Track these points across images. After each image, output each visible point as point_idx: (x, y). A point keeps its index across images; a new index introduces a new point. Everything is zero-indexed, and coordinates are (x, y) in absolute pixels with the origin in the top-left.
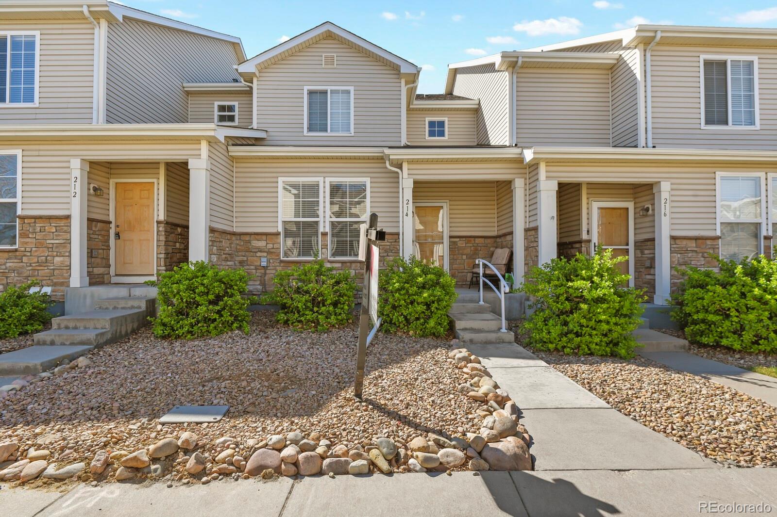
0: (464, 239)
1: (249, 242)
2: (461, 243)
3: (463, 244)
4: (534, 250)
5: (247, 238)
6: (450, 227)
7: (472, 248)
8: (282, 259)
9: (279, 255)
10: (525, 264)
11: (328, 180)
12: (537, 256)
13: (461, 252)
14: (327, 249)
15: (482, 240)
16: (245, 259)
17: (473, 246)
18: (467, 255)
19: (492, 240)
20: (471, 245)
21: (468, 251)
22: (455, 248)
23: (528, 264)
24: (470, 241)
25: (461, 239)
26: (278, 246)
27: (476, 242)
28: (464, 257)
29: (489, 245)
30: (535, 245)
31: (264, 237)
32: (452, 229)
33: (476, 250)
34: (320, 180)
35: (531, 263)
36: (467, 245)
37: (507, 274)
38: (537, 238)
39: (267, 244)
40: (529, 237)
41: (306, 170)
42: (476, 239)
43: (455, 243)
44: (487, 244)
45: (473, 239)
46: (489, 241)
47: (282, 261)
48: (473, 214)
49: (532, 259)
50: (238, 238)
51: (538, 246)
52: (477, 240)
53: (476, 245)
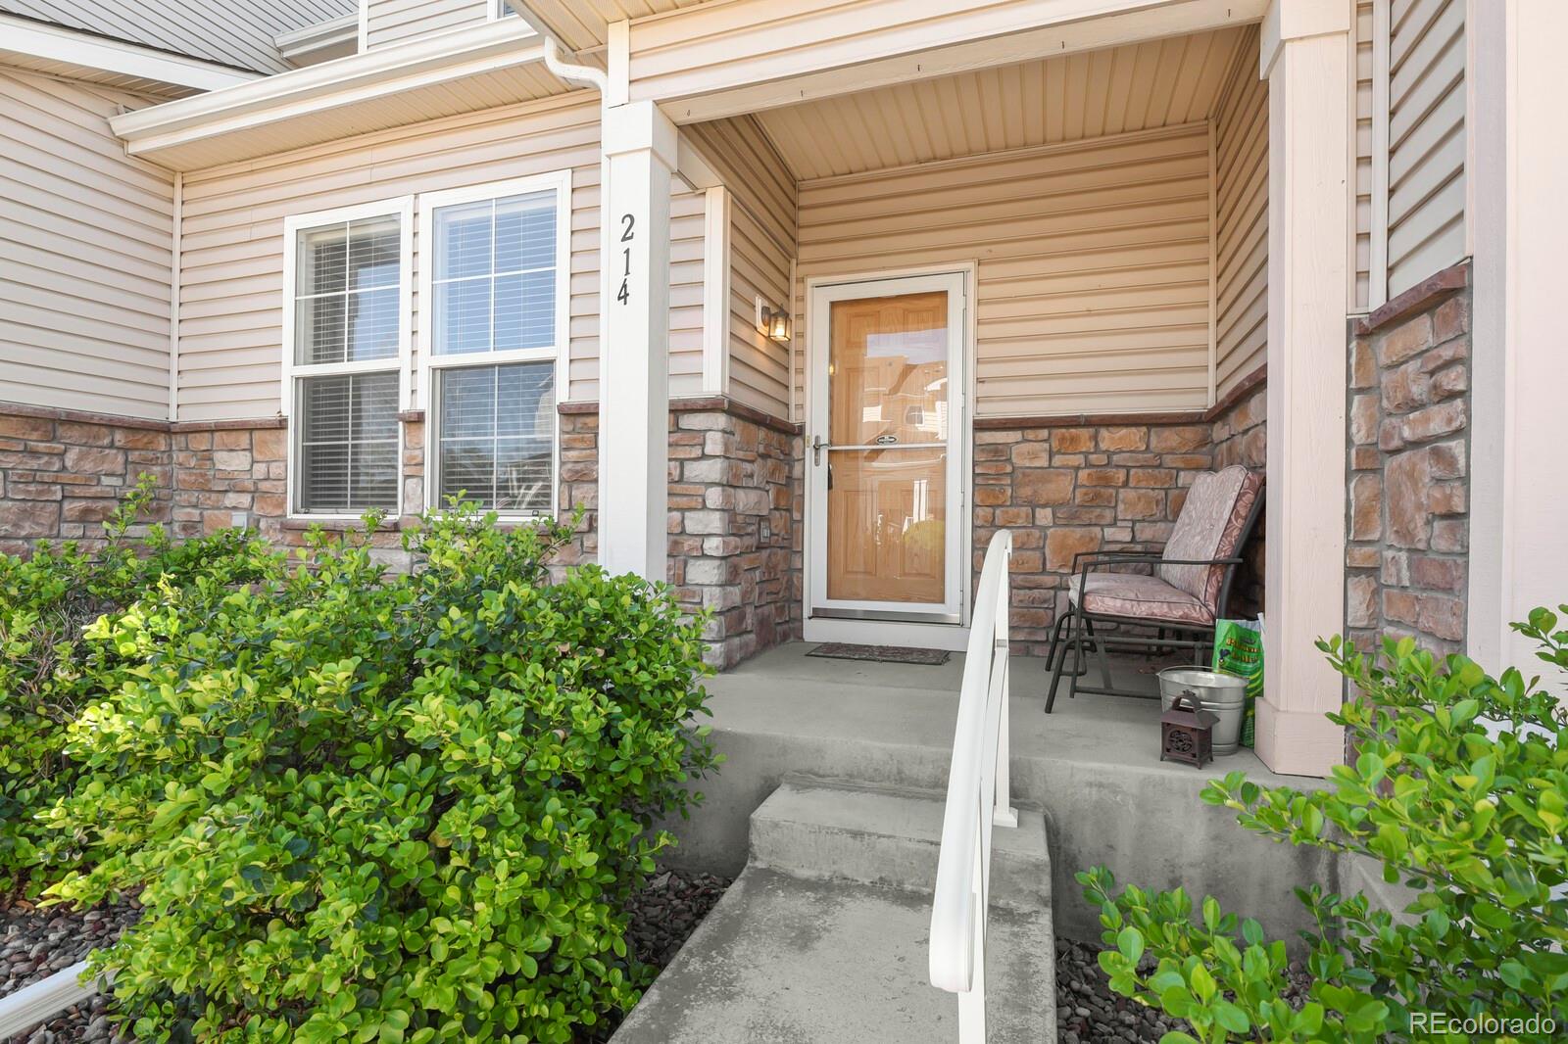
0: (1044, 433)
1: (207, 456)
2: (1029, 453)
3: (1035, 456)
4: (1428, 468)
5: (201, 442)
6: (980, 381)
7: (1083, 474)
8: (290, 516)
9: (282, 504)
10: (1351, 571)
11: (427, 203)
12: (1456, 518)
13: (1026, 492)
14: (423, 478)
15: (1134, 436)
16: (195, 514)
17: (1088, 465)
18: (1055, 506)
19: (1190, 433)
20: (1079, 460)
21: (1061, 488)
22: (999, 475)
23: (1372, 572)
24: (1074, 440)
25: (1030, 434)
26: (281, 471)
27: (1103, 446)
28: (1044, 516)
29: (1168, 460)
30: (1437, 427)
31: (244, 439)
32: (986, 389)
33: (1106, 481)
34: (402, 206)
35: (1398, 568)
36: (1058, 460)
37: (1224, 626)
38: (1463, 361)
39: (253, 462)
40: (1386, 378)
41: (363, 176)
42: (1104, 432)
43: (997, 452)
44: (1160, 455)
45: (1085, 433)
46: (1171, 438)
47: (287, 528)
48: (1089, 313)
49: (1405, 534)
50: (183, 445)
51: (1462, 432)
52: (1108, 438)
53: (1103, 459)
